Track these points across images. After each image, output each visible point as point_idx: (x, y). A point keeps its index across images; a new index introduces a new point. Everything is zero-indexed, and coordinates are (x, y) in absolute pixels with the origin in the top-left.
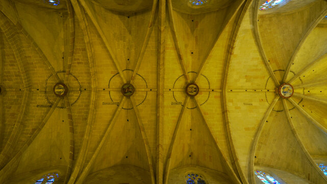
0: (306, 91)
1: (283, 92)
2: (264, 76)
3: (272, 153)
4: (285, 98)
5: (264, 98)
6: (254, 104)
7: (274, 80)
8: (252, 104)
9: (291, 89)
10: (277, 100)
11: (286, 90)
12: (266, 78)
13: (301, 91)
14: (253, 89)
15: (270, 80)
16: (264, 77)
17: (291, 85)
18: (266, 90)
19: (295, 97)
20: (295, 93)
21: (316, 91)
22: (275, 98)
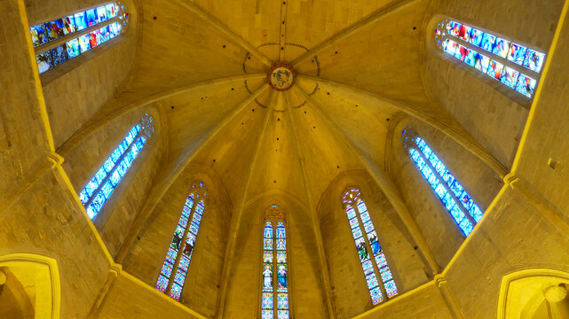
0: (279, 115)
1: (280, 72)
2: (310, 40)
3: (165, 49)
4: (269, 75)
5: (268, 39)
6: (259, 17)
7: (301, 57)
8: (257, 13)
9: (284, 87)
10: (265, 62)
11: (283, 76)
12: (306, 44)
13: (280, 106)
14: (286, 18)
15: (303, 51)
16: (308, 39)
17: (291, 86)
18: (282, 45)
19: (270, 95)
20: (277, 95)
21: (279, 130)
22: (269, 60)
